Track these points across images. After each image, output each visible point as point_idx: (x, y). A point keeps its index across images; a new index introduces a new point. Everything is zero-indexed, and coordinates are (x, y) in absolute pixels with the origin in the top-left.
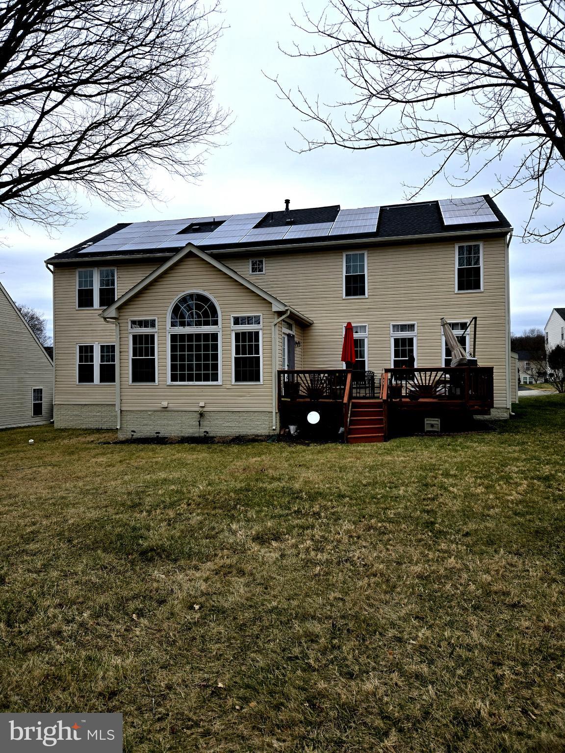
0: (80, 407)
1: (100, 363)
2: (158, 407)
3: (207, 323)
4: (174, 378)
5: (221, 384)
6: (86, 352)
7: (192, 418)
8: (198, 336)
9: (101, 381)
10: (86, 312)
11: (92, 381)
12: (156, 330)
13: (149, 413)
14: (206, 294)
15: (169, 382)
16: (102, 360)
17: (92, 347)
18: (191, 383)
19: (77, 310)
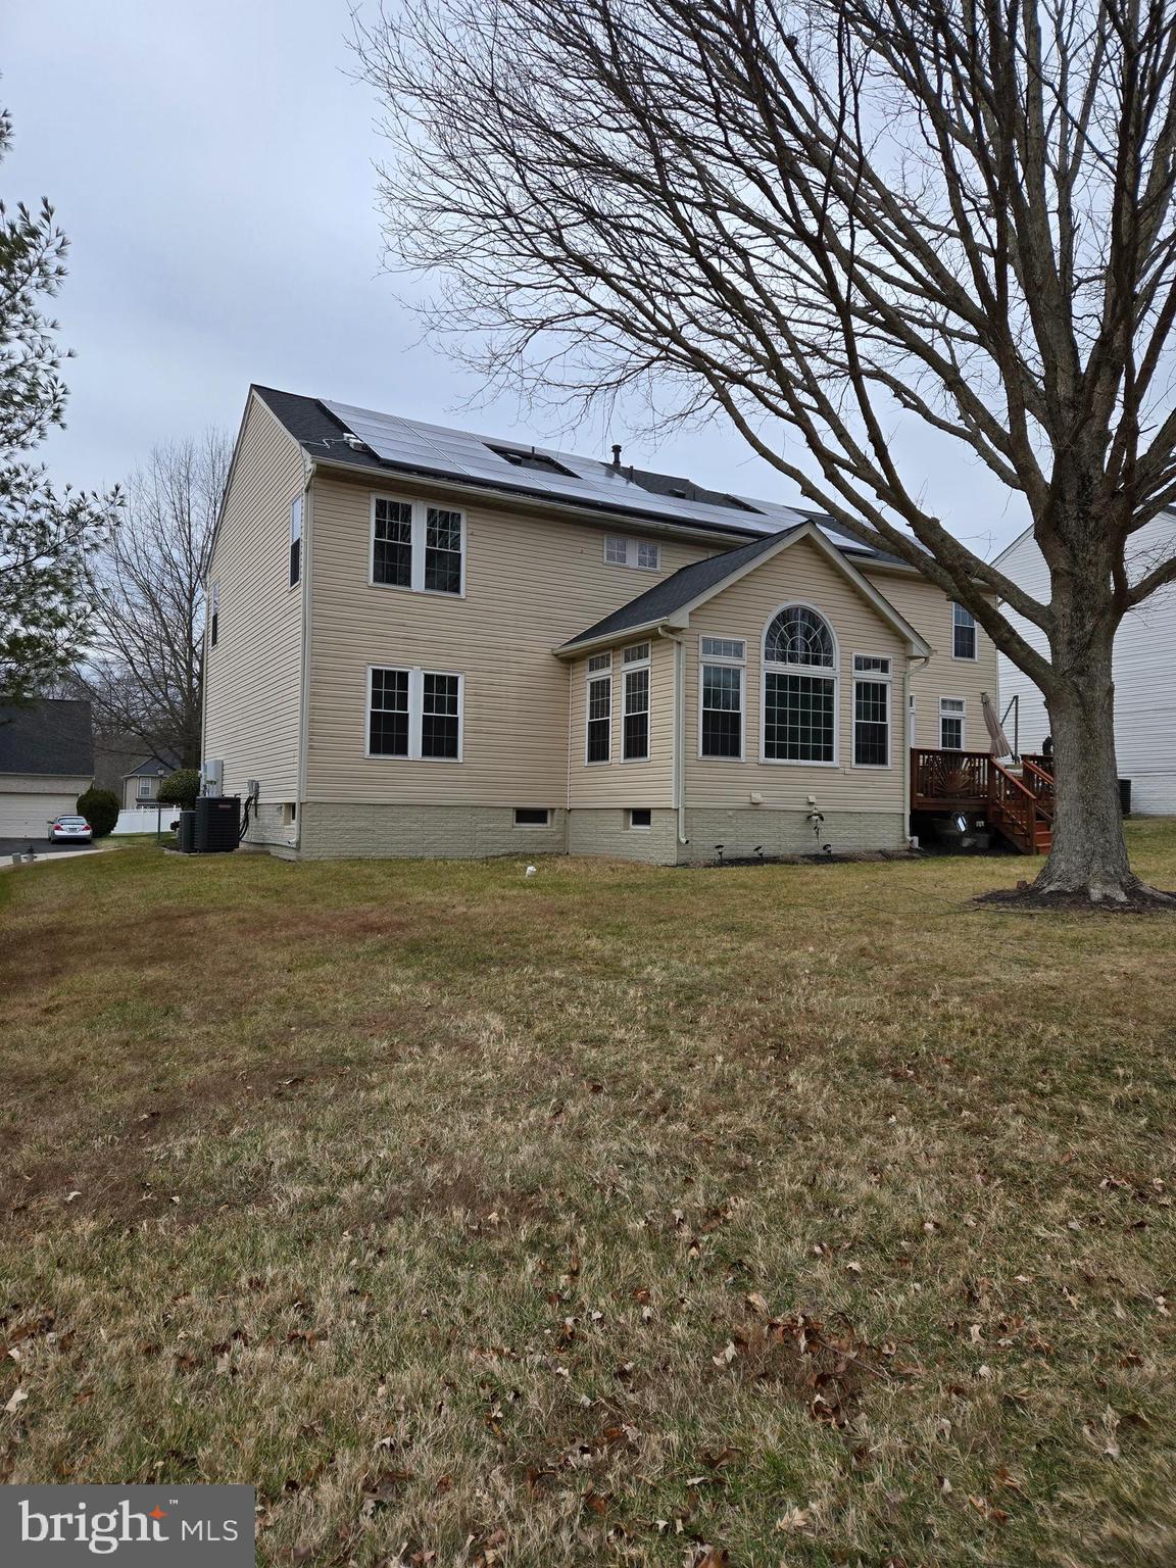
0: (372, 809)
1: (422, 713)
2: (744, 802)
3: (816, 662)
4: (770, 752)
5: (838, 765)
6: (390, 685)
7: (796, 823)
8: (806, 680)
9: (426, 752)
10: (391, 594)
11: (403, 750)
12: (744, 663)
13: (730, 813)
14: (819, 611)
15: (763, 759)
16: (428, 707)
17: (404, 677)
18: (794, 762)
19: (370, 587)
